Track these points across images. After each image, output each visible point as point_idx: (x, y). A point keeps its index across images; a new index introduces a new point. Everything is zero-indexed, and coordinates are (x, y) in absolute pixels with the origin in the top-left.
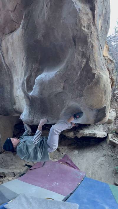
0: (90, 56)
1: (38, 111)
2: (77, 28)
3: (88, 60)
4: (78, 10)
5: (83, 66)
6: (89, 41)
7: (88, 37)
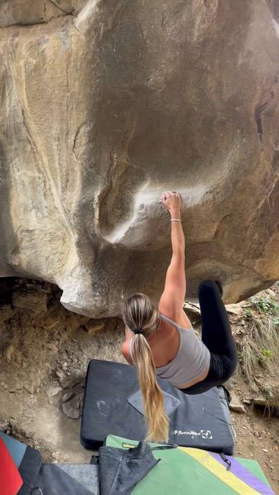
1: (118, 282)
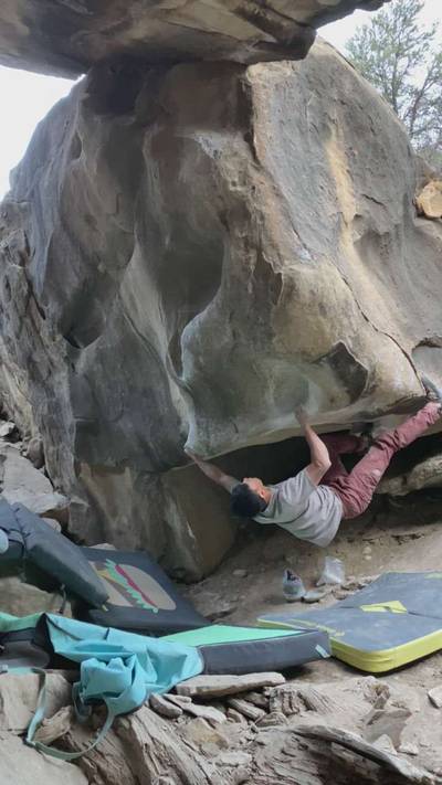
0: (260, 240)
2: (220, 192)
3: (260, 250)
4: (211, 156)
5: (252, 268)
6: (251, 210)
7: (248, 200)
